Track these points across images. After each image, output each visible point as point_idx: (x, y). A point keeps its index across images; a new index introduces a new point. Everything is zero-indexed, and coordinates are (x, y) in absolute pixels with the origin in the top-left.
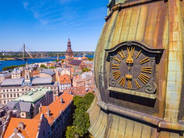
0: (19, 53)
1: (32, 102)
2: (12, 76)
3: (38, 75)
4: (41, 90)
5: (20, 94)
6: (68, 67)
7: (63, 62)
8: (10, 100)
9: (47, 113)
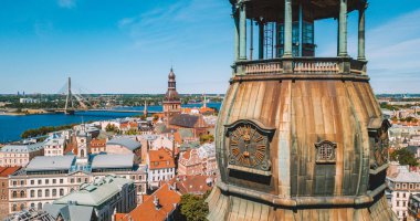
2: (46, 150)
4: (111, 181)
6: (169, 131)
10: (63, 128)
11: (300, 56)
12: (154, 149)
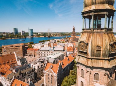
1: (54, 58)
2: (44, 45)
3: (56, 46)
4: (58, 53)
6: (72, 42)
7: (69, 39)
9: (61, 63)
10: (48, 41)
11: (96, 28)
12: (68, 46)
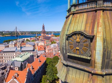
0: (13, 32)
1: (22, 61)
3: (25, 46)
4: (27, 54)
5: (14, 57)
6: (43, 41)
7: (40, 37)
8: (8, 60)
9: (31, 68)
10: (14, 40)
12: (39, 45)
